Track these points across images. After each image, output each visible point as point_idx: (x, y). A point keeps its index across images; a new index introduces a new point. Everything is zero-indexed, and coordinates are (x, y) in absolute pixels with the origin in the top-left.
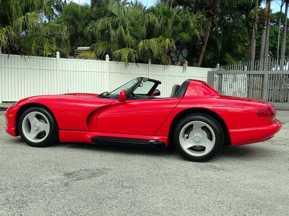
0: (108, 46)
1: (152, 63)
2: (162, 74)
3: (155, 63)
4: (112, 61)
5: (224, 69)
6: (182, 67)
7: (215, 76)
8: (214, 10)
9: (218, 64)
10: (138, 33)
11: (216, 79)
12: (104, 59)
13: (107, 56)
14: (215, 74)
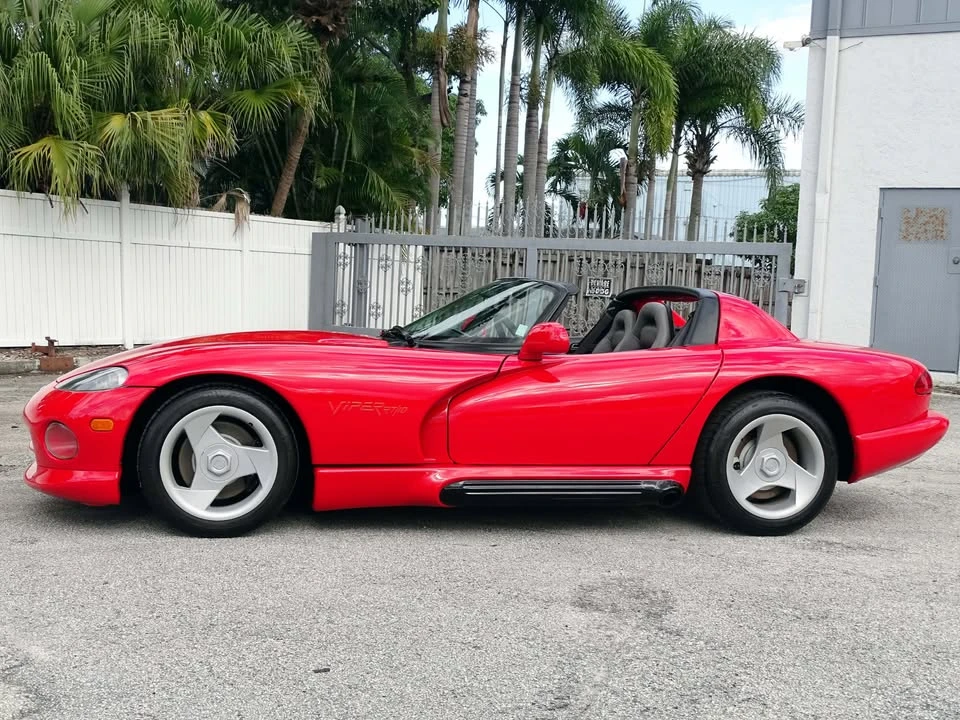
2: (166, 240)
5: (377, 226)
6: (232, 215)
7: (341, 250)
8: (336, 19)
9: (342, 210)
11: (347, 261)
14: (341, 245)
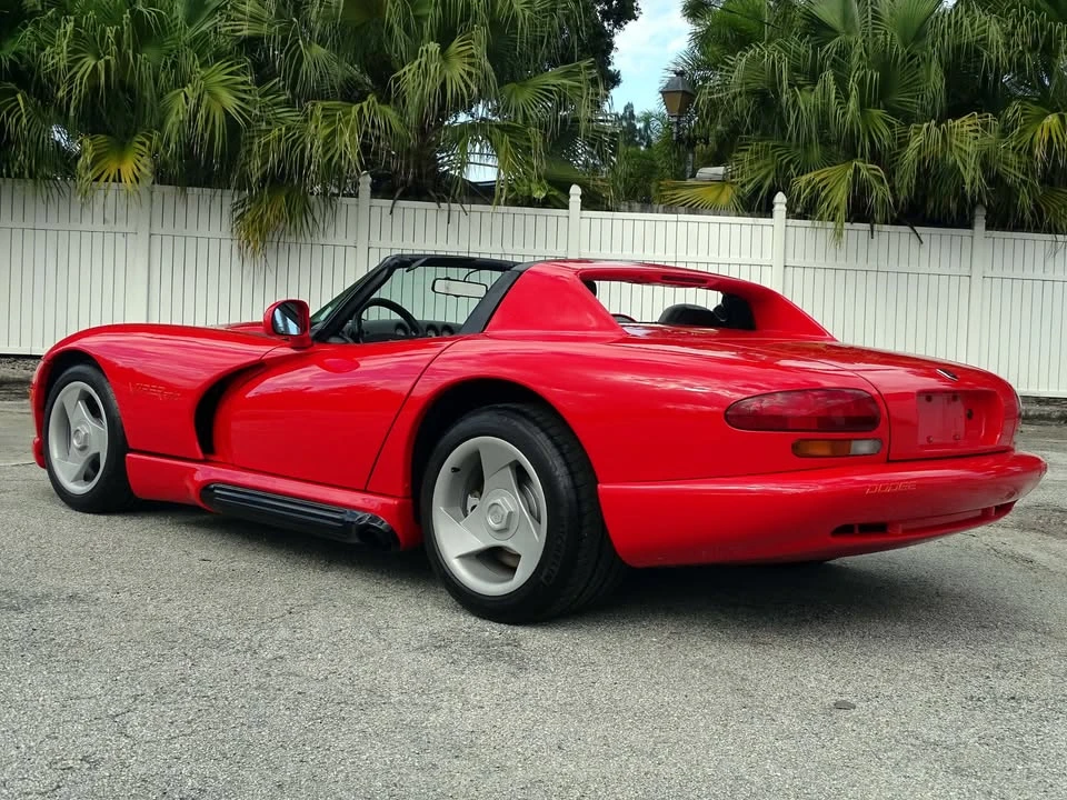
0: (779, 156)
1: (988, 227)
2: (1039, 273)
3: (1003, 227)
4: (805, 218)
10: (913, 97)
12: (767, 211)
13: (780, 198)
